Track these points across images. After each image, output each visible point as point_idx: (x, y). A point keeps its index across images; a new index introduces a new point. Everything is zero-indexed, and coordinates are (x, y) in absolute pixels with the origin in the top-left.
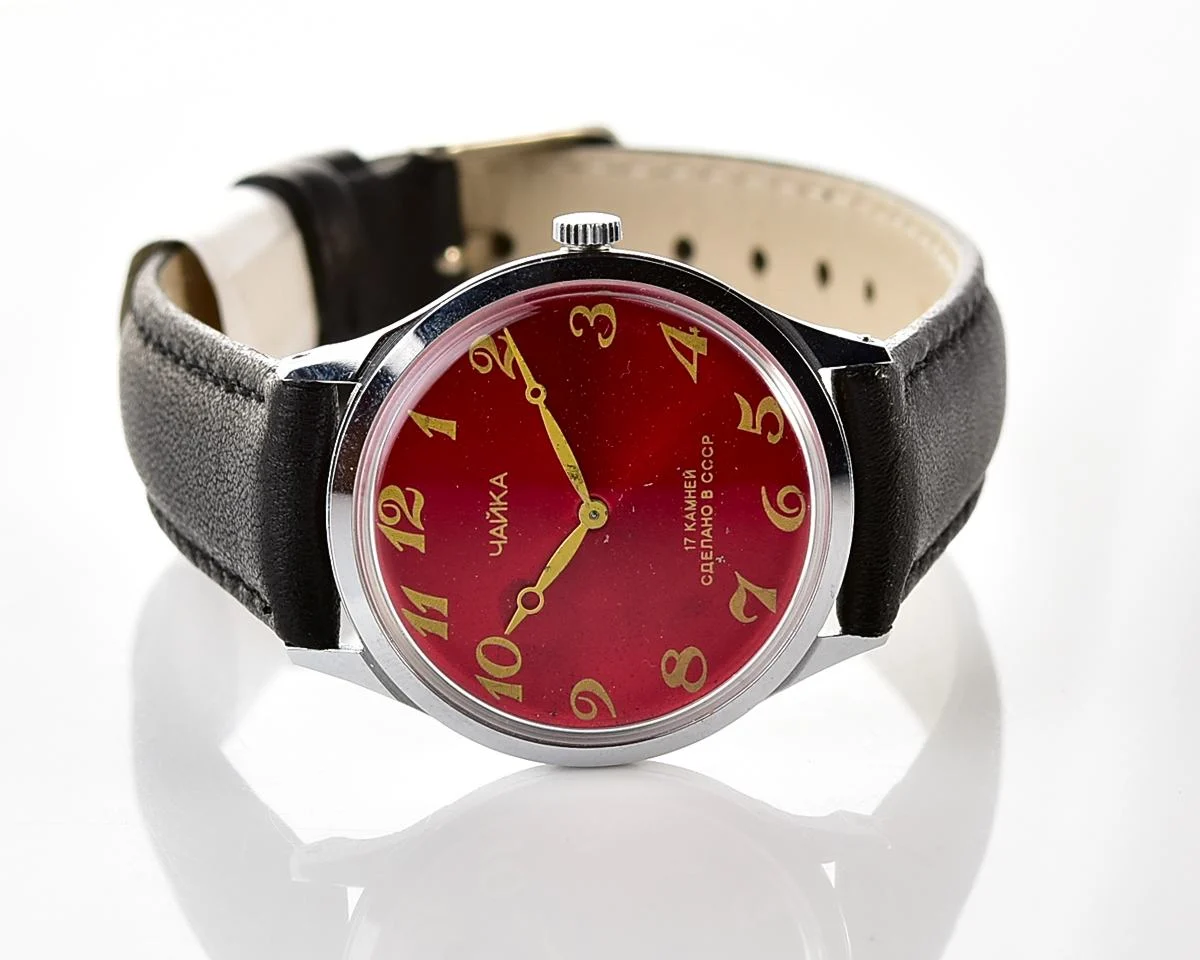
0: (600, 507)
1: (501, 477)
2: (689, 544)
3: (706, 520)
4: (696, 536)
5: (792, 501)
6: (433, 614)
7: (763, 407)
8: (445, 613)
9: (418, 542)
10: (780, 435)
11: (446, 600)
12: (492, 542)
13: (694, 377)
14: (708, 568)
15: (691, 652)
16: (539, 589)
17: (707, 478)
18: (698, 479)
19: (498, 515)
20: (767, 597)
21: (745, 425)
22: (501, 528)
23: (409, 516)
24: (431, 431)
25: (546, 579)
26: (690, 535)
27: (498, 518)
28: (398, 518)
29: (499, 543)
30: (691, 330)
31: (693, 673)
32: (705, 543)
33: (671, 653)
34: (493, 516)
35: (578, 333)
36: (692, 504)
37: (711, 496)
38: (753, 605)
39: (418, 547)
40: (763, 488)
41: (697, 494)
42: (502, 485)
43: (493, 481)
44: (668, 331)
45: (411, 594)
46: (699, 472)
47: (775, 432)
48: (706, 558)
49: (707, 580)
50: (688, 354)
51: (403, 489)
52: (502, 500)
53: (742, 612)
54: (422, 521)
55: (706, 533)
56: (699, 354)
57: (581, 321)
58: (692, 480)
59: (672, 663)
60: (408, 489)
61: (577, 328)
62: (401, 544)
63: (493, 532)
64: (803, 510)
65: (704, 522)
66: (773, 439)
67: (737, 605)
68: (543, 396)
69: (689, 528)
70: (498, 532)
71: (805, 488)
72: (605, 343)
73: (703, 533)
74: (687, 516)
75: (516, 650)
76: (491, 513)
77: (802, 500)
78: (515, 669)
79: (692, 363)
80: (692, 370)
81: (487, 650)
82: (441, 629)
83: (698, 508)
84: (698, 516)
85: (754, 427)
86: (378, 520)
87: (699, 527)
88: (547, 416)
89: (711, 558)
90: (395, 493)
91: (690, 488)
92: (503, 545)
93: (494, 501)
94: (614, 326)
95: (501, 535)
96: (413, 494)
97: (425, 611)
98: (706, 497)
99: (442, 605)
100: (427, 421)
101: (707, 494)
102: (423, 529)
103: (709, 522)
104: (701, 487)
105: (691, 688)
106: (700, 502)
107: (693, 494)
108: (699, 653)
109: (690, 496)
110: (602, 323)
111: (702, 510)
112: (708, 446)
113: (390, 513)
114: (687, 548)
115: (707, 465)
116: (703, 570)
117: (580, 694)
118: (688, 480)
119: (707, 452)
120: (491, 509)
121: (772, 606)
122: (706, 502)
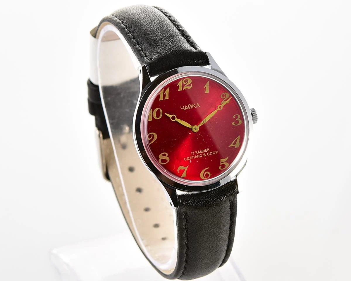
0: (198, 130)
1: (199, 106)
2: (193, 153)
3: (199, 156)
4: (195, 154)
5: (207, 175)
6: (164, 96)
7: (227, 164)
8: (165, 99)
9: (180, 89)
10: (221, 169)
11: (168, 98)
12: (184, 106)
13: (230, 146)
14: (188, 159)
15: (168, 159)
16: (176, 119)
17: (208, 154)
18: (208, 152)
19: (190, 107)
20: (184, 174)
21: (222, 160)
22: (187, 108)
23: (185, 86)
24: (206, 87)
25: (179, 121)
26: (195, 153)
27: (189, 107)
28: (185, 83)
29: (184, 108)
30: (240, 143)
31: (163, 161)
32: (193, 157)
33: (167, 154)
34: (189, 106)
35: (234, 117)
36: (201, 152)
37: (204, 156)
38: (182, 171)
39: (179, 89)
40: (208, 168)
41: (204, 153)
42: (197, 106)
43: (197, 104)
44: (239, 138)
45: (168, 89)
46: (209, 152)
47: (222, 168)
48: (190, 158)
49: (185, 159)
50: (235, 143)
51: (191, 83)
52: (194, 107)
53: (180, 169)
54: (185, 89)
55: (196, 157)
56: (235, 146)
57: (237, 117)
58: (207, 151)
59: (164, 155)
60: (192, 84)
61: (235, 116)
62: (179, 85)
63: (186, 106)
64: (206, 179)
65: (198, 155)
66: (220, 168)
67: (181, 168)
68: (220, 109)
69: (196, 152)
70: (186, 107)
71: (211, 177)
72: (233, 123)
73: (196, 156)
74: (199, 151)
75: (160, 117)
76: (190, 105)
77: (208, 177)
78: (156, 118)
79: (233, 145)
80: (231, 145)
81: (159, 110)
82: (161, 99)
83: (201, 153)
84: (199, 154)
85: (222, 163)
86: (183, 78)
87: (197, 155)
88: (216, 111)
89: (190, 159)
90: (190, 81)
91: (205, 150)
92: (183, 109)
93: (193, 105)
94: (237, 125)
95: (186, 108)
96: (191, 86)
97: (165, 94)
98: (204, 155)
99: (167, 98)
100: (208, 86)
101: (205, 155)
102: (183, 90)
103: (198, 157)
104: (206, 153)
105: (160, 161)
106: (202, 154)
107: (204, 151)
108: (168, 161)
109: (203, 151)
110: (237, 122)
111: (201, 155)
112: (215, 153)
113: (185, 81)
114: (191, 153)
115: (211, 153)
116: (187, 158)
117: (153, 135)
118: (207, 150)
119: (214, 153)
120: (191, 105)
121: (182, 176)
122: (203, 155)
